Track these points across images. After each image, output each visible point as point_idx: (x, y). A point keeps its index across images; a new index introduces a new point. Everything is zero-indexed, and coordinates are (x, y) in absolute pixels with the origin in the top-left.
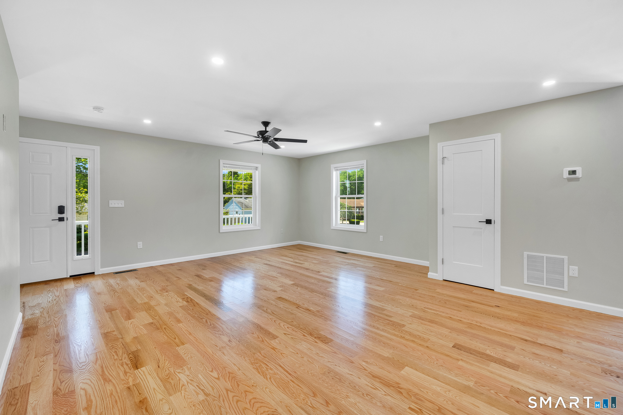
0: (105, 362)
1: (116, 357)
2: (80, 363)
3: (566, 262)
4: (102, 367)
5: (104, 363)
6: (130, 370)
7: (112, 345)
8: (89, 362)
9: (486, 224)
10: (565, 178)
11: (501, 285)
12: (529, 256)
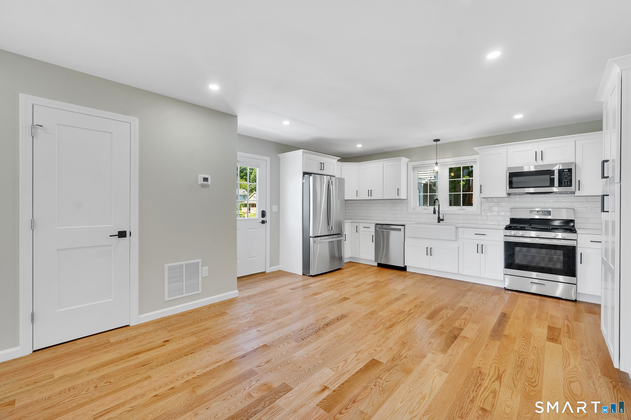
3: (200, 264)
9: (119, 237)
10: (200, 184)
11: (139, 314)
12: (170, 268)
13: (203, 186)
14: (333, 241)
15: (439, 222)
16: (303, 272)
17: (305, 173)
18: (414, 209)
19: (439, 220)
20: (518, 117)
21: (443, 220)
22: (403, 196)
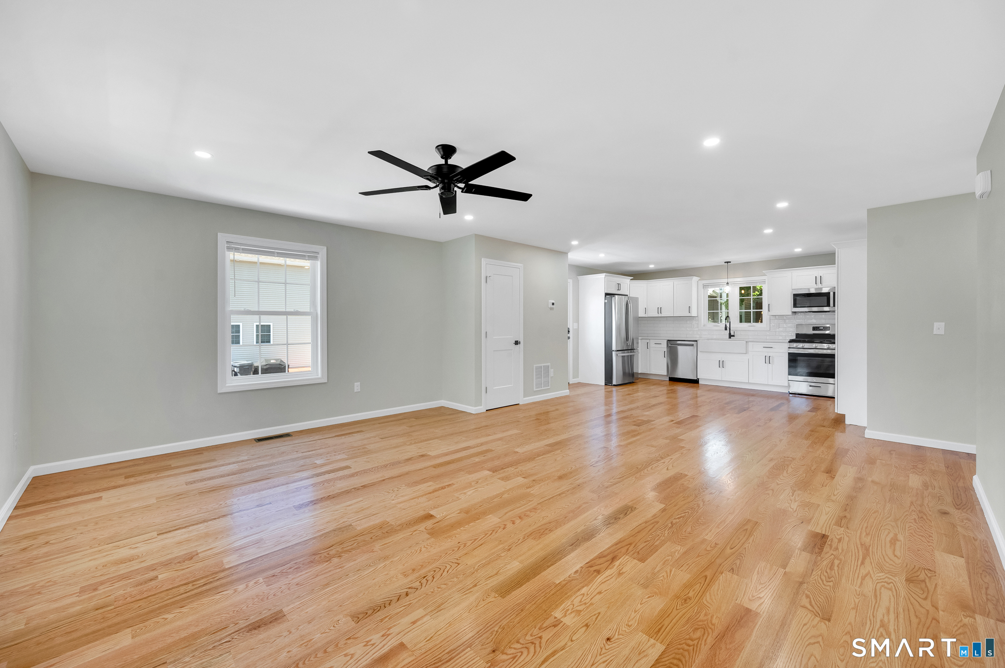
0: (855, 568)
1: (836, 562)
2: (890, 589)
3: (550, 367)
4: (863, 563)
5: (857, 566)
6: (832, 539)
7: (828, 582)
8: (878, 583)
9: (515, 345)
10: (550, 307)
11: (524, 397)
12: (537, 368)
13: (551, 309)
14: (624, 356)
15: (730, 338)
16: (605, 383)
17: (606, 294)
18: (704, 326)
19: (730, 336)
20: (798, 250)
21: (733, 336)
22: (694, 313)
